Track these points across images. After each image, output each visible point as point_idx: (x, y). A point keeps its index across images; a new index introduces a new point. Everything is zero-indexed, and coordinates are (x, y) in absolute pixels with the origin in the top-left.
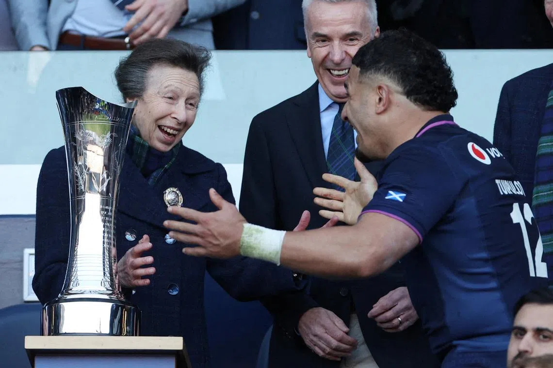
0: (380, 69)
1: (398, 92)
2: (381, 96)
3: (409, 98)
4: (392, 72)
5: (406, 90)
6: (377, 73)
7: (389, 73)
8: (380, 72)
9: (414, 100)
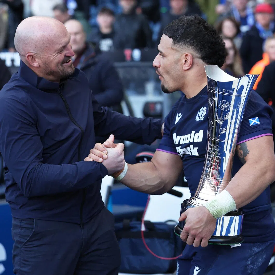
0: (187, 43)
1: (197, 57)
2: (186, 60)
3: (204, 61)
4: (195, 45)
5: (203, 56)
6: (185, 45)
7: (193, 45)
8: (187, 45)
9: (207, 62)
